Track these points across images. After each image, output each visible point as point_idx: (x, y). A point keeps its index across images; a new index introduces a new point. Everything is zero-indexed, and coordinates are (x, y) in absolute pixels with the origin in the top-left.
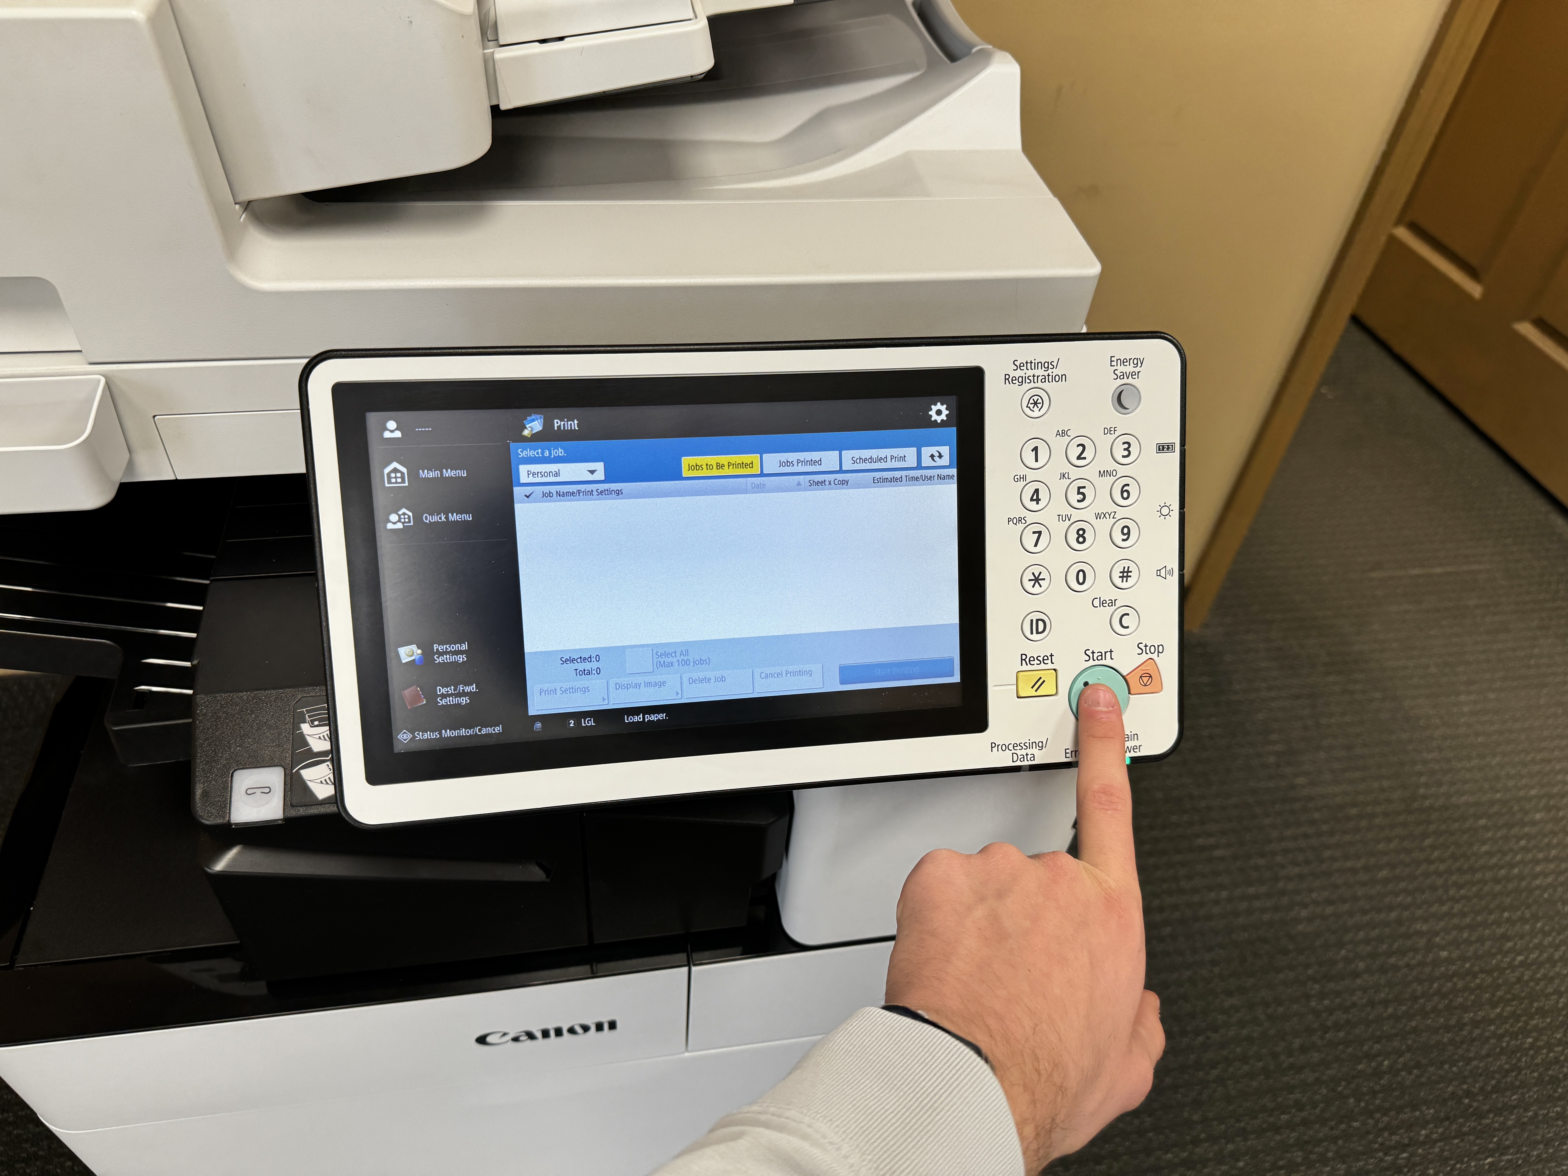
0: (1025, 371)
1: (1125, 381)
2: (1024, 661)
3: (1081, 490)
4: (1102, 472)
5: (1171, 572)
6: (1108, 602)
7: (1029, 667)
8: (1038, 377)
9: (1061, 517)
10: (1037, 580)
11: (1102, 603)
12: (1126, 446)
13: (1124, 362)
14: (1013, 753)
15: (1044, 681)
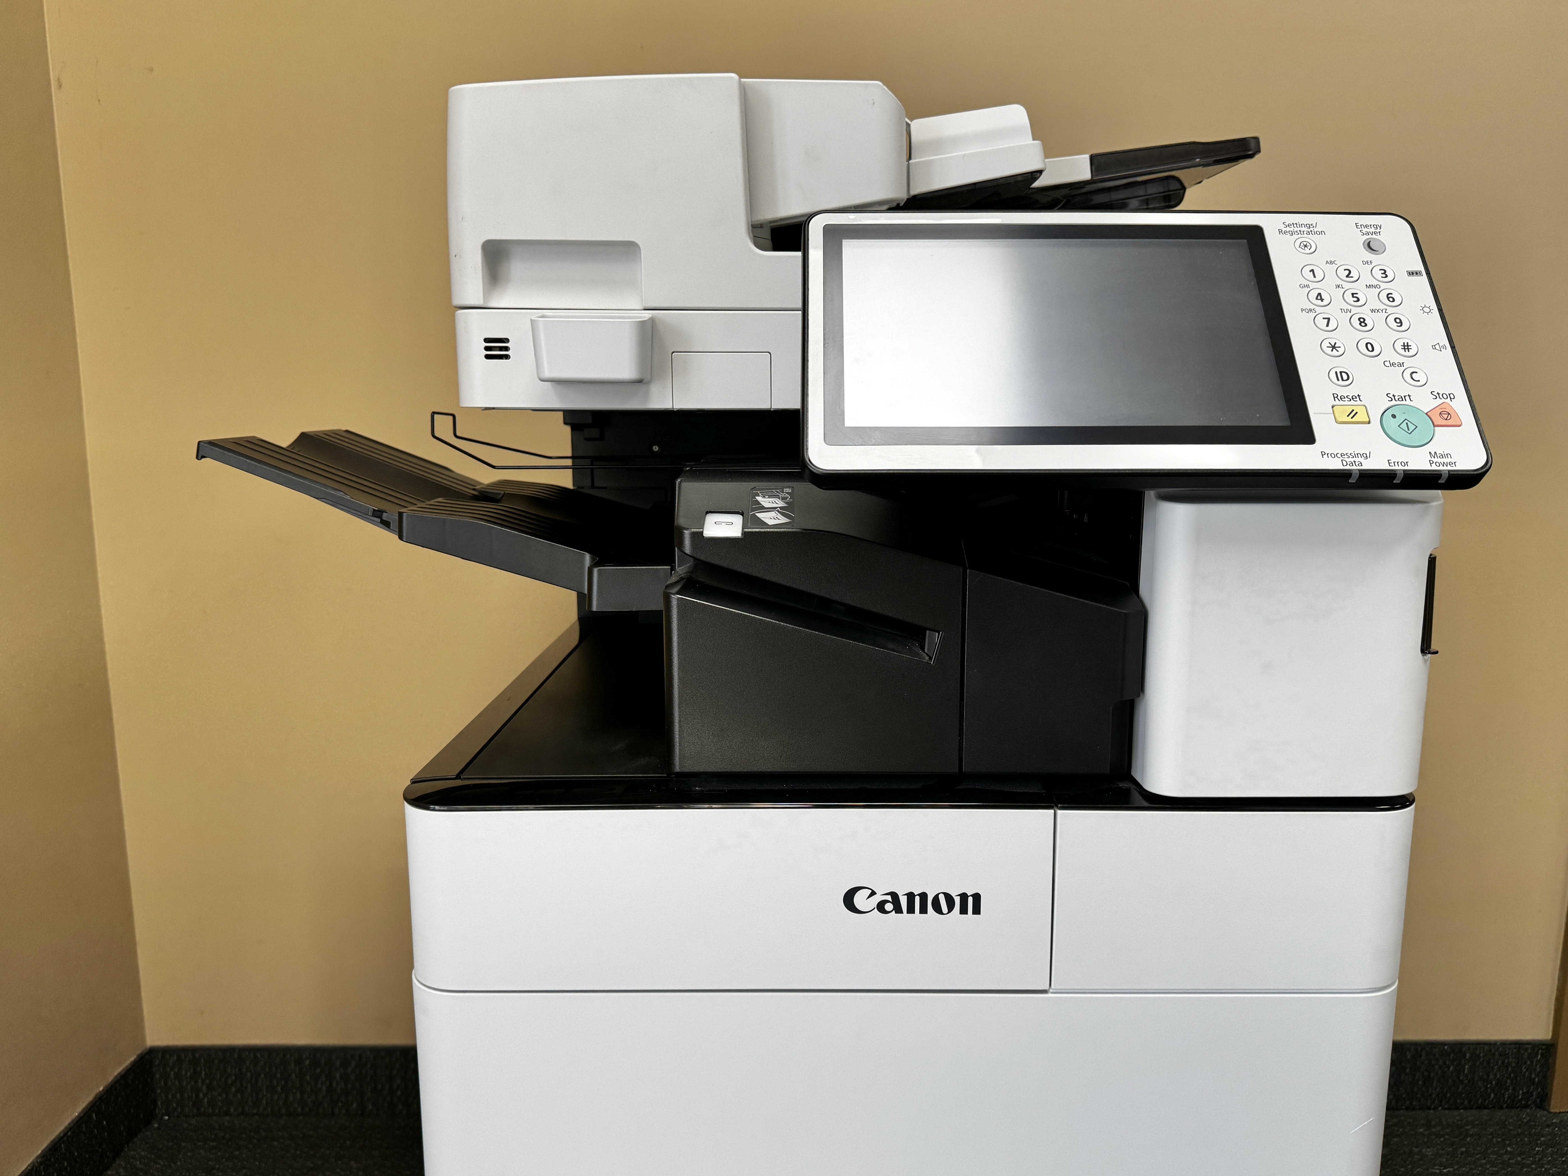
0: (1293, 228)
1: (1370, 236)
2: (1336, 399)
3: (1355, 295)
4: (1368, 286)
5: (1445, 347)
6: (1397, 364)
7: (1341, 403)
8: (1303, 232)
9: (1343, 310)
10: (1334, 347)
11: (1393, 365)
12: (1383, 272)
13: (1366, 226)
14: (1342, 460)
15: (1357, 413)
